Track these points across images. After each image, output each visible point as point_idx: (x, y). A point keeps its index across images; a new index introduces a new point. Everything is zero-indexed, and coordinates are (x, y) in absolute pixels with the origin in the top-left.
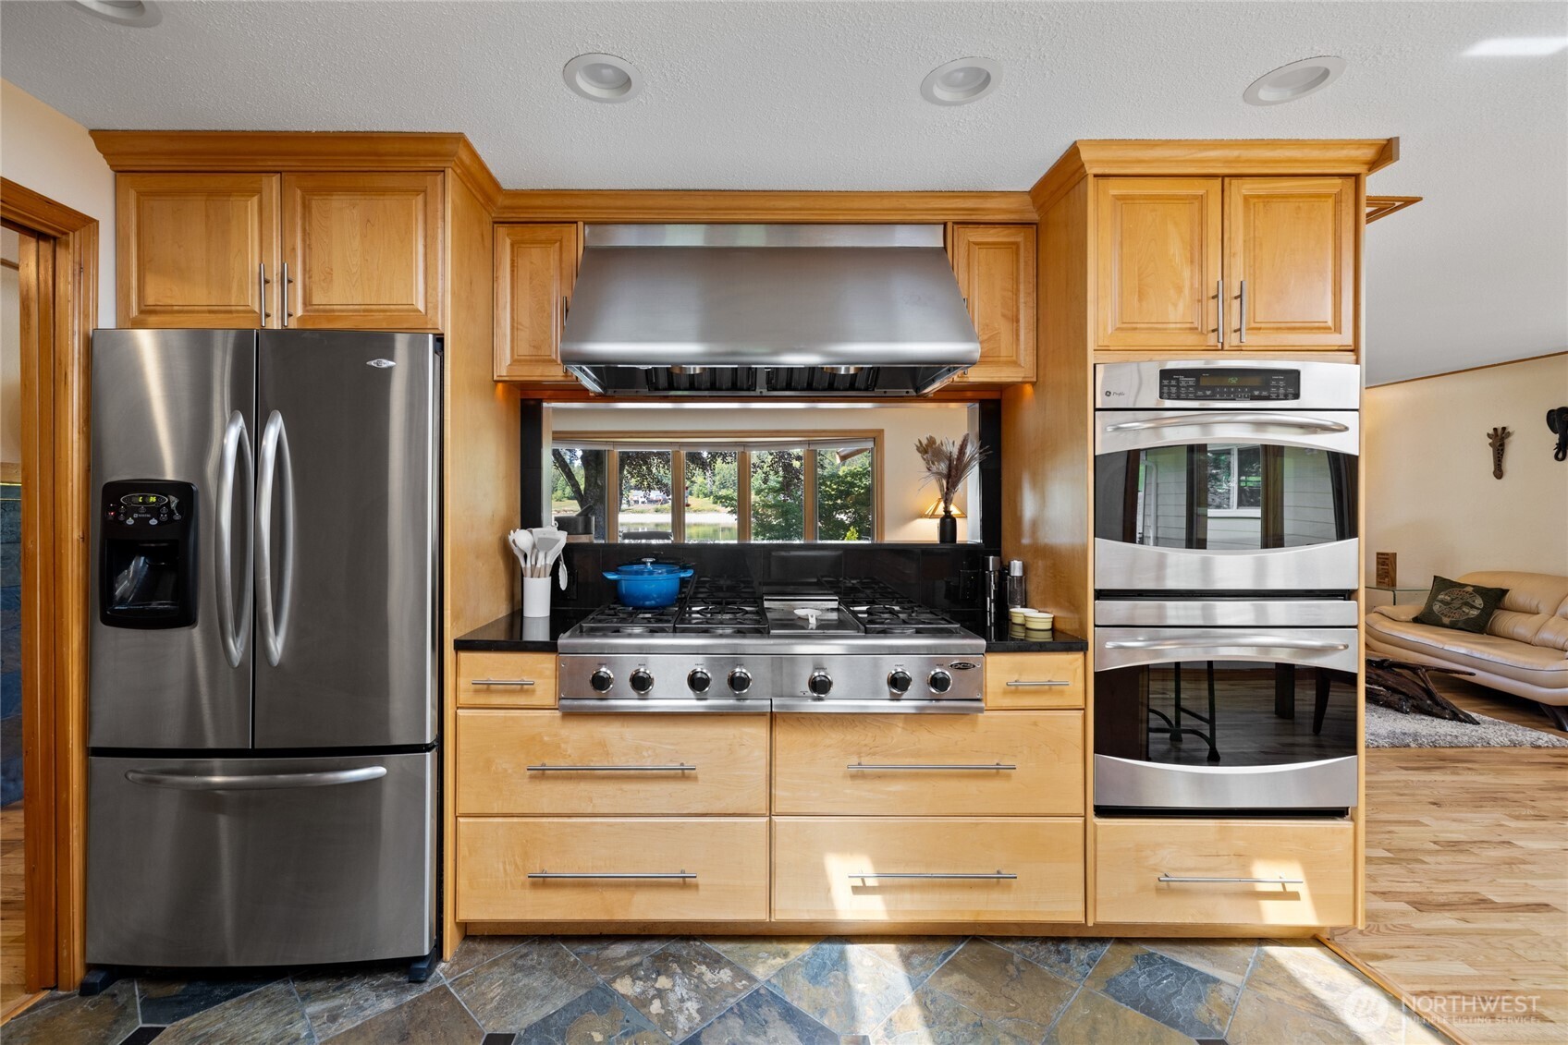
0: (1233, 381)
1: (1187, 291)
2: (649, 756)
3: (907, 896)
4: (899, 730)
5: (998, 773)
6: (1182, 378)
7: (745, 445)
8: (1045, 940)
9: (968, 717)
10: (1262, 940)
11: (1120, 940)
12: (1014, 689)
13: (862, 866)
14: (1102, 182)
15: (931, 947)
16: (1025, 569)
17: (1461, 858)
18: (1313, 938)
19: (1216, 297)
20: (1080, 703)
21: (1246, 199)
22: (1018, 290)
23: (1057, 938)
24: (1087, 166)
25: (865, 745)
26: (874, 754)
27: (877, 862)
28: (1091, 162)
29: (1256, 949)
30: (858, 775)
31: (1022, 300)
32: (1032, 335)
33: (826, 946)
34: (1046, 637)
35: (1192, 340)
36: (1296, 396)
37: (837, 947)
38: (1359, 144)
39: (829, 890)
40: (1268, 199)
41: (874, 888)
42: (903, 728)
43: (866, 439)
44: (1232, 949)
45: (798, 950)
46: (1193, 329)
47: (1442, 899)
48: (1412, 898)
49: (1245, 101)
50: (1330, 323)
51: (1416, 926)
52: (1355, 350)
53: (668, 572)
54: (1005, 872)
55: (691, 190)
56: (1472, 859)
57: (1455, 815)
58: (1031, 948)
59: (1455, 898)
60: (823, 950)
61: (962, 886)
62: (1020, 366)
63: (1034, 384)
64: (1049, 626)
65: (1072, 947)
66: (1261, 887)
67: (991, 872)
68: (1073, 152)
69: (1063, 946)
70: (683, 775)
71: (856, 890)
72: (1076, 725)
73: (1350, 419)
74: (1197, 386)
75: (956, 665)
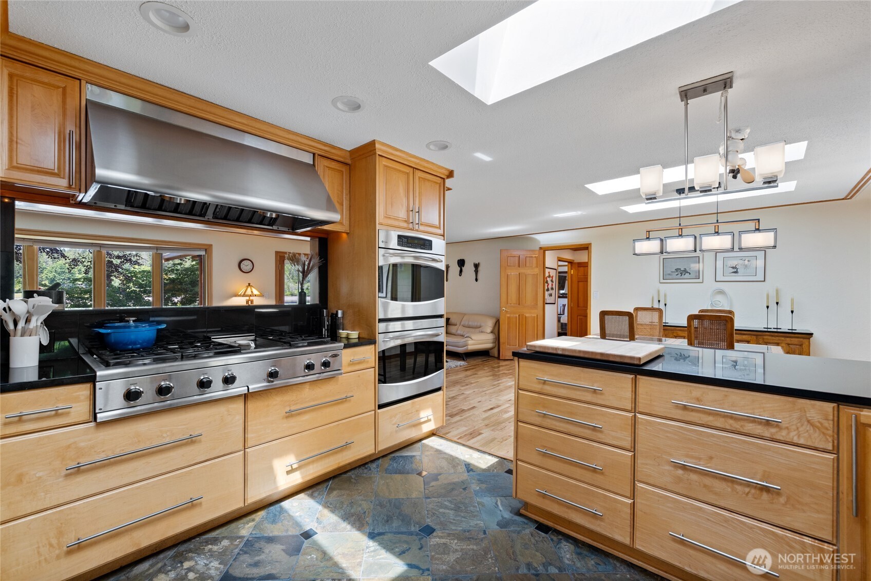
0: (416, 242)
1: (404, 206)
2: (168, 436)
3: (311, 467)
4: (307, 390)
5: (346, 400)
6: (403, 239)
7: (101, 246)
8: (359, 466)
9: (335, 378)
10: (421, 440)
11: (383, 456)
12: (352, 363)
13: (291, 460)
14: (381, 158)
15: (319, 487)
16: (343, 314)
17: (456, 400)
18: (433, 434)
19: (412, 211)
20: (373, 365)
21: (419, 178)
22: (343, 192)
23: (364, 464)
24: (377, 150)
25: (293, 401)
26: (296, 404)
27: (297, 456)
28: (378, 149)
29: (420, 443)
30: (290, 415)
31: (344, 196)
32: (348, 212)
33: (272, 508)
34: (357, 341)
35: (405, 225)
36: (431, 250)
37: (277, 506)
38: (446, 169)
39: (275, 478)
40: (424, 179)
41: (297, 468)
42: (309, 388)
43: (200, 249)
44: (414, 446)
45: (259, 515)
46: (406, 221)
47: (455, 413)
48: (449, 415)
49: (426, 147)
50: (438, 226)
51: (452, 422)
52: (443, 236)
53: (150, 326)
54: (349, 442)
55: (180, 91)
56: (458, 400)
57: (451, 389)
58: (356, 471)
59: (458, 411)
60: (271, 510)
61: (332, 454)
62: (343, 225)
63: (347, 233)
64: (357, 337)
65: (369, 465)
66: (422, 420)
67: (344, 443)
68: (373, 143)
69: (366, 466)
70: (191, 441)
71: (288, 473)
72: (371, 374)
73: (443, 258)
74: (408, 243)
75: (332, 355)
